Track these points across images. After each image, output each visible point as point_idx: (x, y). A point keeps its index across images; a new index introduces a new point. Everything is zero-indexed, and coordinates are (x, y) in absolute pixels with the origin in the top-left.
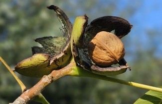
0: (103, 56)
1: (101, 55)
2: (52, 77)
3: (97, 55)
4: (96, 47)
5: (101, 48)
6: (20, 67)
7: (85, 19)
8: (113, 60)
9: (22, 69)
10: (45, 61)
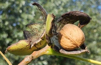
0: (68, 43)
1: (66, 43)
2: (33, 57)
3: (63, 43)
4: (63, 36)
5: (66, 37)
6: (9, 49)
7: (53, 17)
8: (75, 46)
9: (11, 51)
10: (27, 46)
